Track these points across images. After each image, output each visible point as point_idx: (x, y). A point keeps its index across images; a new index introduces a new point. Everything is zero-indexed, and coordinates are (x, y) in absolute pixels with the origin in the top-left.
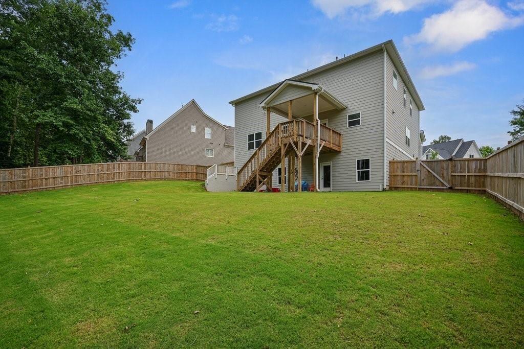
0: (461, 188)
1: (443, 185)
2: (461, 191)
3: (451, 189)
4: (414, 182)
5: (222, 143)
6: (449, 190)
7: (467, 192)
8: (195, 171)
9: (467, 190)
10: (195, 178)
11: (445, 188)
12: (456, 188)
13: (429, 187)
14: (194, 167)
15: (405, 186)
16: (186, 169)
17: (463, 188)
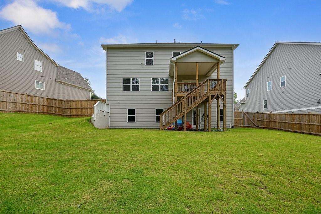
0: (261, 127)
1: (255, 125)
2: (261, 128)
3: (257, 127)
4: (241, 123)
5: (54, 78)
6: (257, 128)
7: (263, 129)
8: (45, 104)
9: (264, 128)
10: (45, 111)
11: (255, 126)
12: (260, 126)
13: (248, 126)
14: (45, 100)
15: (238, 125)
16: (36, 101)
17: (262, 127)
